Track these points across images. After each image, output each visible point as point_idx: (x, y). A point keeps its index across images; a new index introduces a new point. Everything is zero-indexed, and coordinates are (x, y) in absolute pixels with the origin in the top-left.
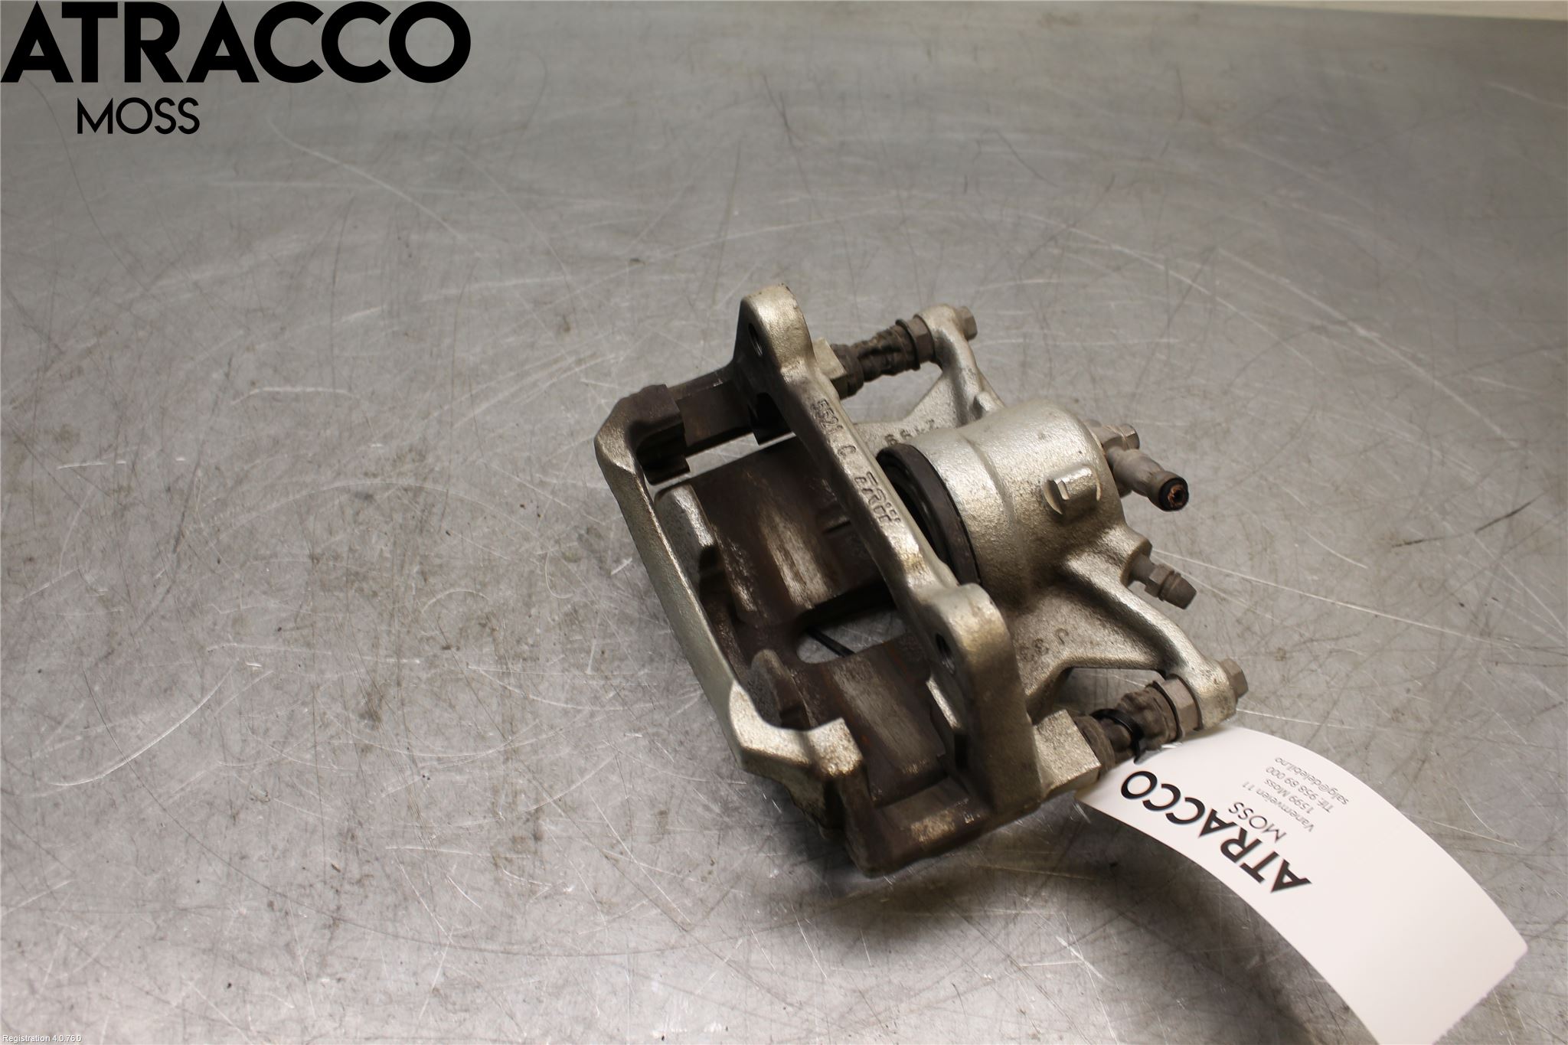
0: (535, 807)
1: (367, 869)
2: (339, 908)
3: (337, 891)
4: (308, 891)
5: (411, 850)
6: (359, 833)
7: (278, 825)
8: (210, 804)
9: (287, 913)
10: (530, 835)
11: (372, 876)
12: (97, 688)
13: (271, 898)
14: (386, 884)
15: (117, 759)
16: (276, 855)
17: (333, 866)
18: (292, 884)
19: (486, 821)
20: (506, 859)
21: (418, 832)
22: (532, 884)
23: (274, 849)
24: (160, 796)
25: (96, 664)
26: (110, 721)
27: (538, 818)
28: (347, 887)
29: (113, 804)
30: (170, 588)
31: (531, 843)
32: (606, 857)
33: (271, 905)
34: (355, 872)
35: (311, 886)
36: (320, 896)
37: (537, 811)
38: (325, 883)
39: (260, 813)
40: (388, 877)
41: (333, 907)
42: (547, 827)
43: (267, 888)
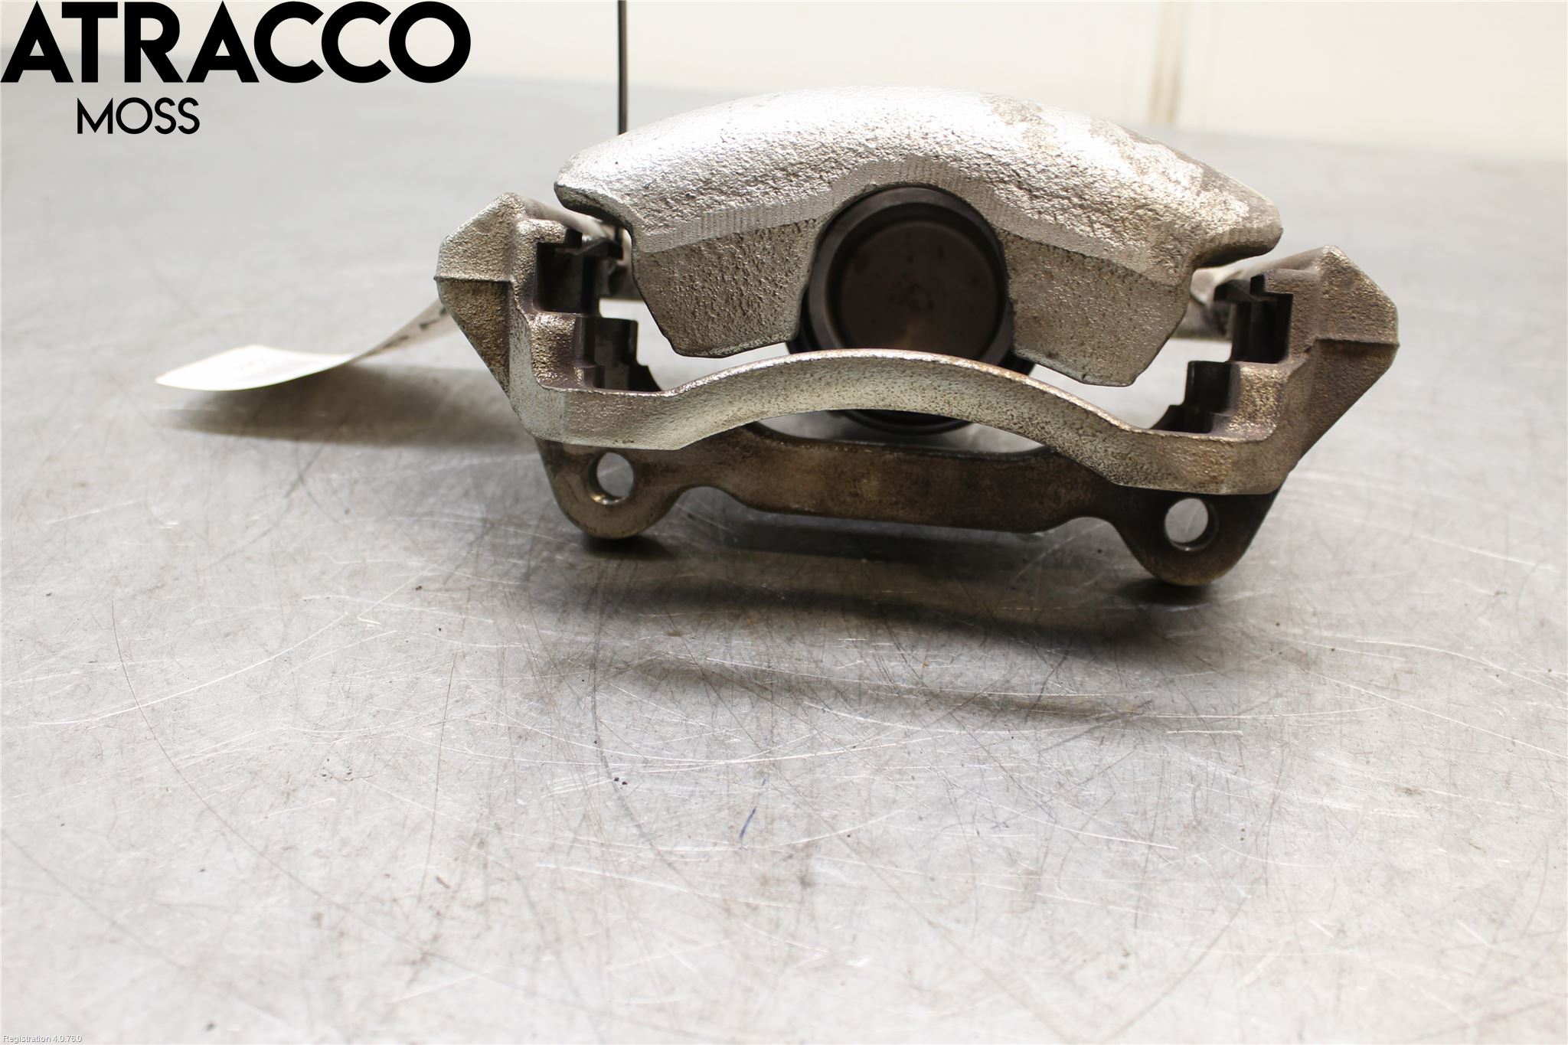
0: (805, 840)
1: (496, 890)
2: (436, 938)
3: (438, 914)
4: (386, 908)
5: (582, 874)
6: (494, 841)
7: (357, 813)
8: (254, 774)
9: (342, 934)
10: (794, 878)
11: (506, 901)
12: (125, 621)
13: (322, 909)
14: (527, 914)
15: (126, 702)
16: (344, 852)
17: (439, 880)
18: (361, 894)
19: (717, 849)
20: (748, 905)
21: (596, 851)
22: (791, 945)
23: (344, 843)
24: (176, 754)
25: (134, 597)
26: (131, 659)
27: (808, 856)
28: (457, 909)
29: (99, 755)
30: (269, 530)
31: (795, 889)
32: (930, 923)
33: (318, 918)
34: (475, 889)
35: (395, 900)
36: (407, 917)
37: (808, 845)
38: (420, 899)
39: (332, 794)
40: (532, 905)
41: (426, 934)
42: (821, 868)
43: (316, 893)
